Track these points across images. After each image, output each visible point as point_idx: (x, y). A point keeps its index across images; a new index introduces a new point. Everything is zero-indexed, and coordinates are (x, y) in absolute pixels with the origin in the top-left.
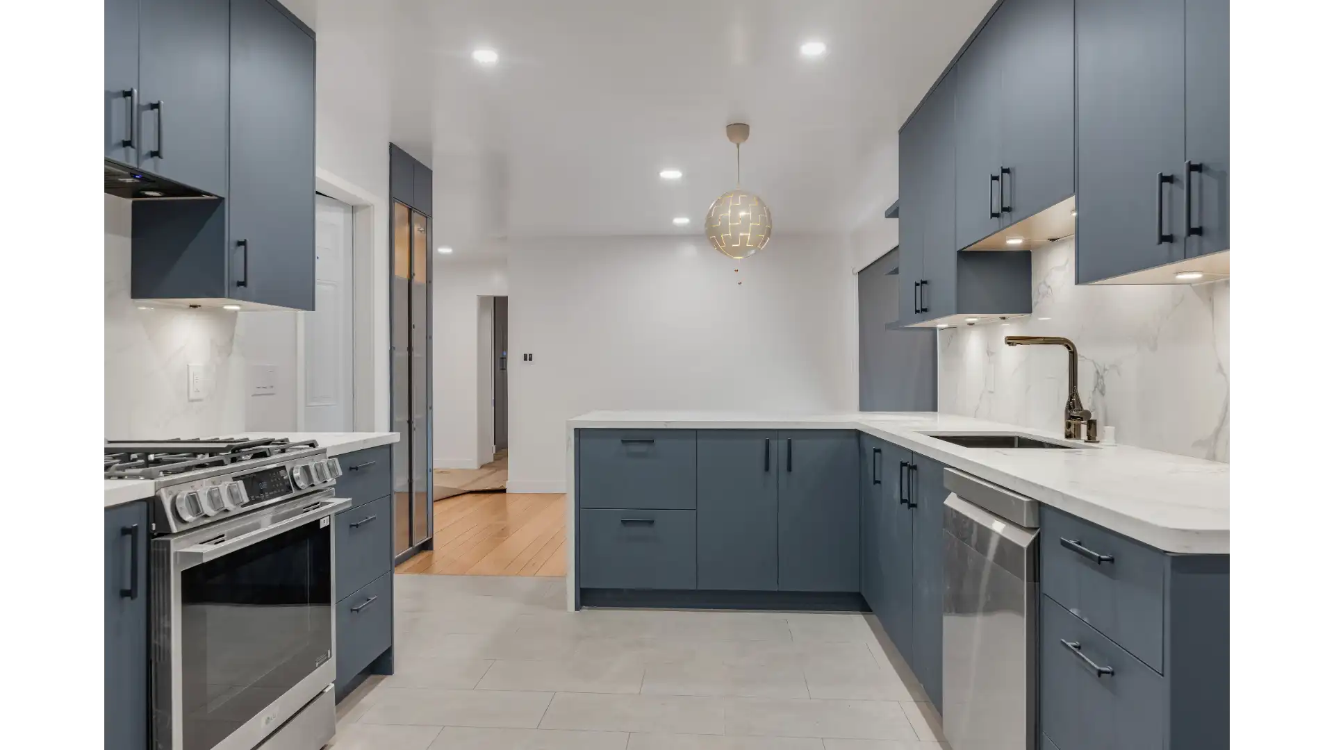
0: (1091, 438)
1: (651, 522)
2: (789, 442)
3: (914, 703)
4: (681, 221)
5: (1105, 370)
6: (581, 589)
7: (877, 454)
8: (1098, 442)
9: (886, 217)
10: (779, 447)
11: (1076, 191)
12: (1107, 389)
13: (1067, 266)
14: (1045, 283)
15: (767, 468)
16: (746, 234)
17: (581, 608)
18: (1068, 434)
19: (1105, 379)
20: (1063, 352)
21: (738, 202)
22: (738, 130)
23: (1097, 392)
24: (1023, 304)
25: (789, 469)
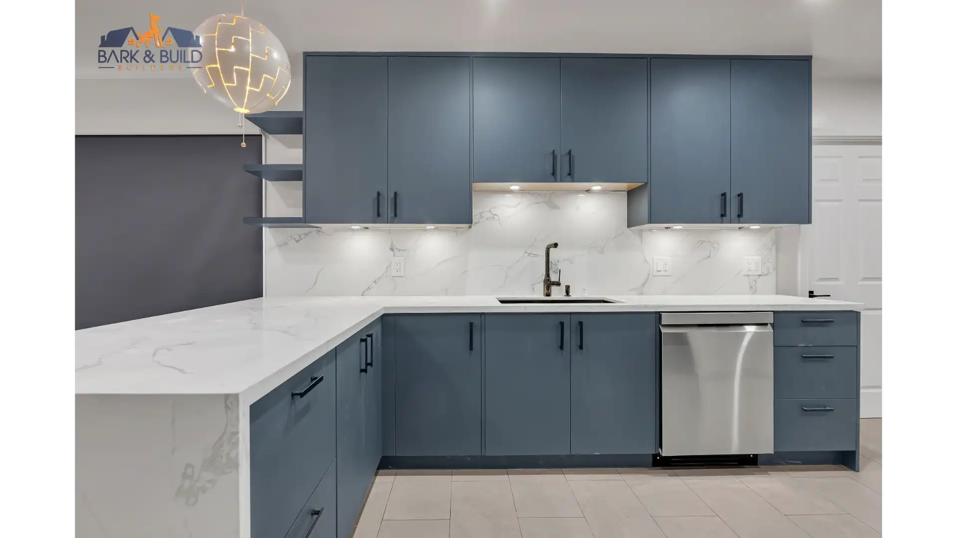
0: (568, 294)
25: (371, 363)
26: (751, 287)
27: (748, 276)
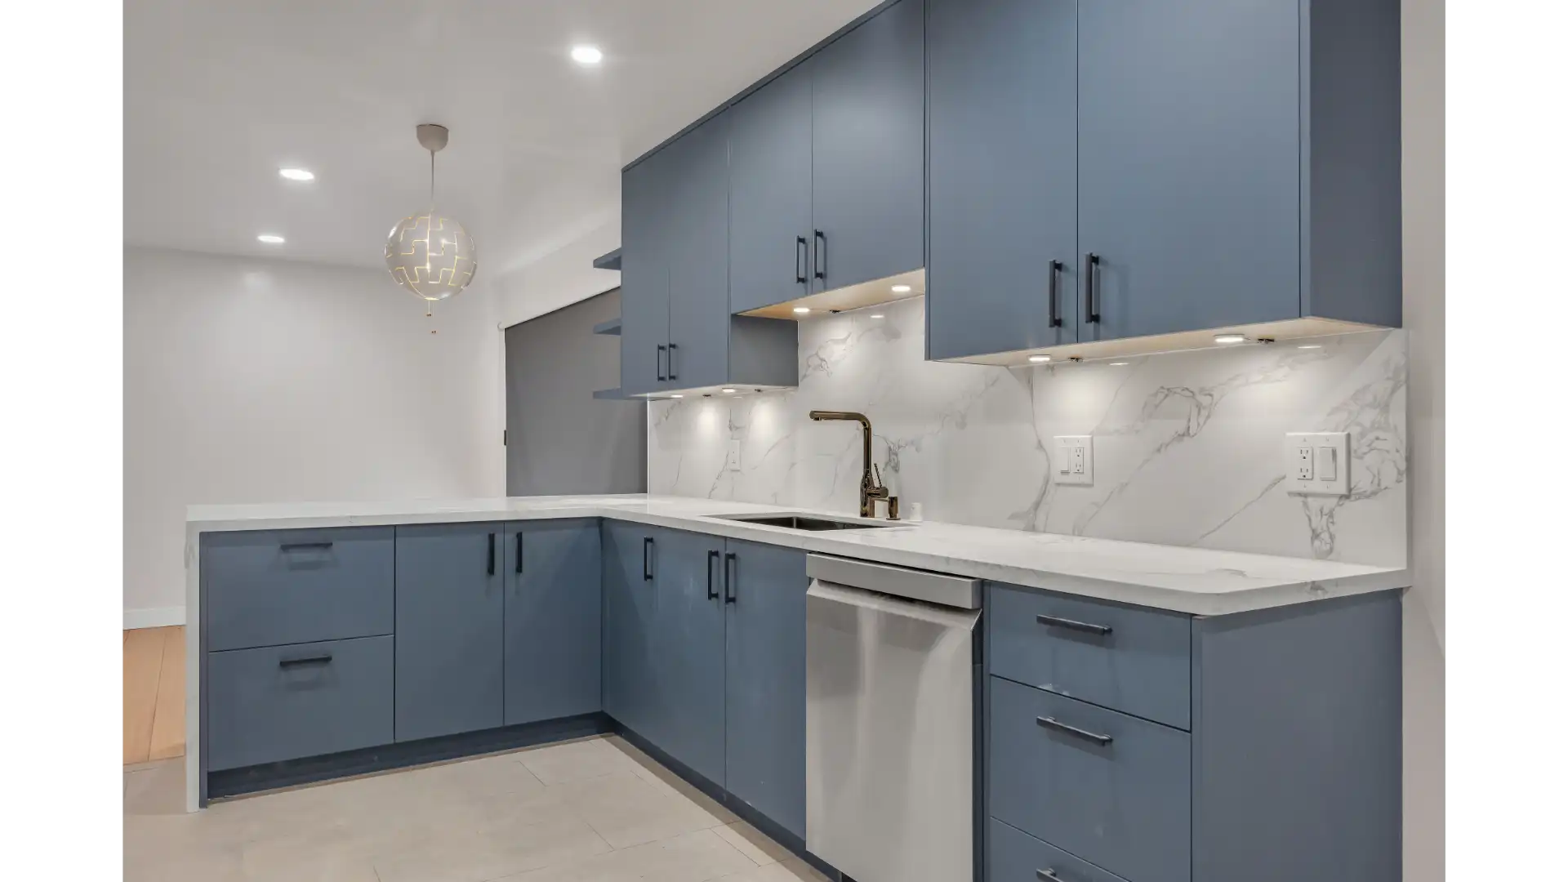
0: (892, 514)
1: (327, 660)
2: (519, 536)
3: (726, 827)
4: (271, 239)
5: (899, 447)
6: (210, 774)
7: (649, 545)
8: (899, 519)
9: (595, 266)
10: (506, 544)
11: (926, 262)
12: (901, 466)
13: (849, 340)
14: (817, 354)
15: (491, 570)
16: (450, 270)
17: (209, 803)
18: (864, 513)
19: (899, 455)
20: (856, 427)
21: (439, 227)
22: (434, 134)
23: (889, 468)
24: (787, 375)
25: (519, 569)
26: (1315, 535)
27: (1305, 495)
